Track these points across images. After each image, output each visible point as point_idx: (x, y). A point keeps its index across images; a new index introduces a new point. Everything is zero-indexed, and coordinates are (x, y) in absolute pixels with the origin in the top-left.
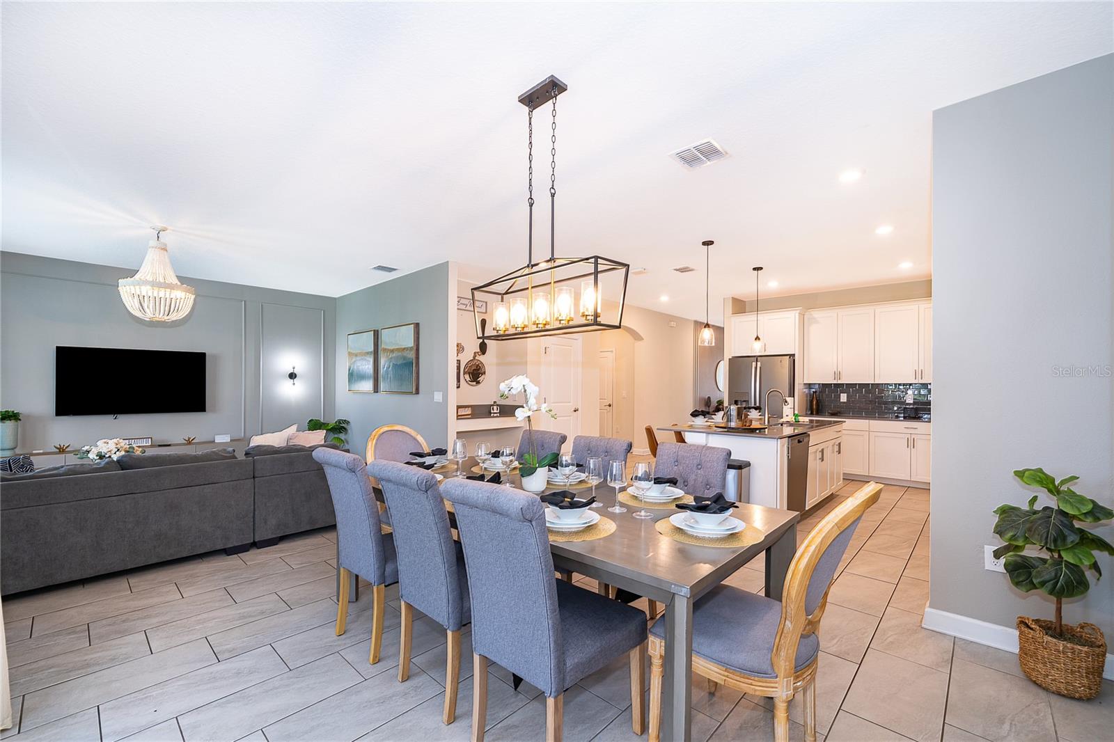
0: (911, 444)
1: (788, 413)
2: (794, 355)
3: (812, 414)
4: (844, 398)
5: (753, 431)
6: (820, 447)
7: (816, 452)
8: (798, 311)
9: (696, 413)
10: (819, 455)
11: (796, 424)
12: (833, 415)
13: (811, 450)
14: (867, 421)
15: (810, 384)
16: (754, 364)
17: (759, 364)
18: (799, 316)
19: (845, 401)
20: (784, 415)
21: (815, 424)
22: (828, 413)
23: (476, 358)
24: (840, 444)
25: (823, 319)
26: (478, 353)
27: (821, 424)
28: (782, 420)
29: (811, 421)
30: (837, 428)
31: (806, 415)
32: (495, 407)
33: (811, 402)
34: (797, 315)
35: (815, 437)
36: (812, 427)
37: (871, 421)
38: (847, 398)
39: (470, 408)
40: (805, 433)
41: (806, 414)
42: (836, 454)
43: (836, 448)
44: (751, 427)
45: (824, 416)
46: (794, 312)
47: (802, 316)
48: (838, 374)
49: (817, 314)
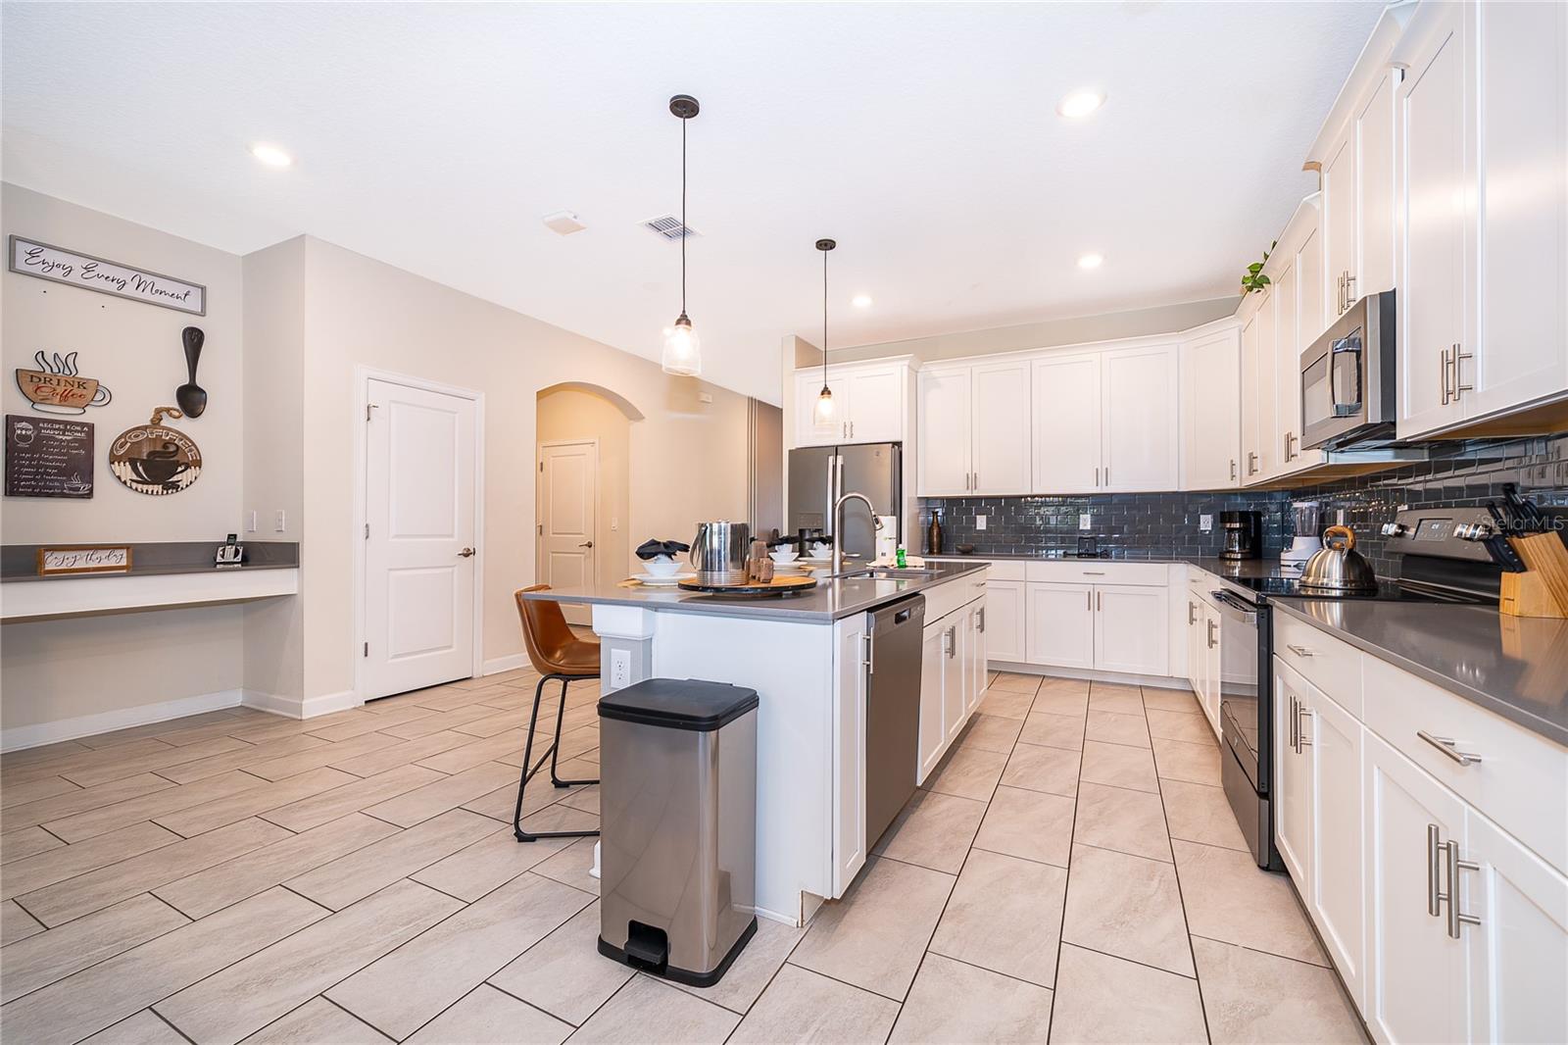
0: (1094, 602)
1: (886, 552)
2: (899, 444)
3: (931, 552)
4: (981, 523)
5: (776, 594)
6: (947, 623)
7: (939, 636)
8: (907, 362)
9: (653, 549)
10: (945, 642)
11: (898, 572)
12: (966, 553)
13: (928, 634)
14: (1023, 562)
15: (927, 499)
16: (831, 459)
17: (840, 458)
18: (909, 373)
19: (984, 528)
20: (878, 553)
21: (936, 571)
22: (958, 550)
23: (163, 423)
24: (982, 610)
25: (950, 378)
26: (168, 410)
27: (949, 572)
28: (873, 564)
29: (930, 565)
30: (976, 577)
31: (922, 555)
32: (230, 550)
33: (930, 531)
34: (905, 368)
35: (938, 602)
36: (932, 578)
37: (1028, 562)
38: (987, 523)
39: (124, 552)
40: (915, 594)
41: (922, 553)
42: (976, 631)
43: (976, 620)
44: (773, 584)
45: (949, 554)
46: (900, 363)
47: (914, 372)
48: (972, 480)
49: (937, 370)
